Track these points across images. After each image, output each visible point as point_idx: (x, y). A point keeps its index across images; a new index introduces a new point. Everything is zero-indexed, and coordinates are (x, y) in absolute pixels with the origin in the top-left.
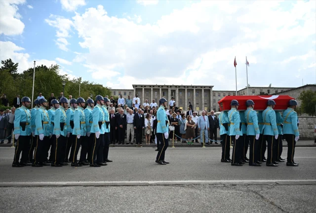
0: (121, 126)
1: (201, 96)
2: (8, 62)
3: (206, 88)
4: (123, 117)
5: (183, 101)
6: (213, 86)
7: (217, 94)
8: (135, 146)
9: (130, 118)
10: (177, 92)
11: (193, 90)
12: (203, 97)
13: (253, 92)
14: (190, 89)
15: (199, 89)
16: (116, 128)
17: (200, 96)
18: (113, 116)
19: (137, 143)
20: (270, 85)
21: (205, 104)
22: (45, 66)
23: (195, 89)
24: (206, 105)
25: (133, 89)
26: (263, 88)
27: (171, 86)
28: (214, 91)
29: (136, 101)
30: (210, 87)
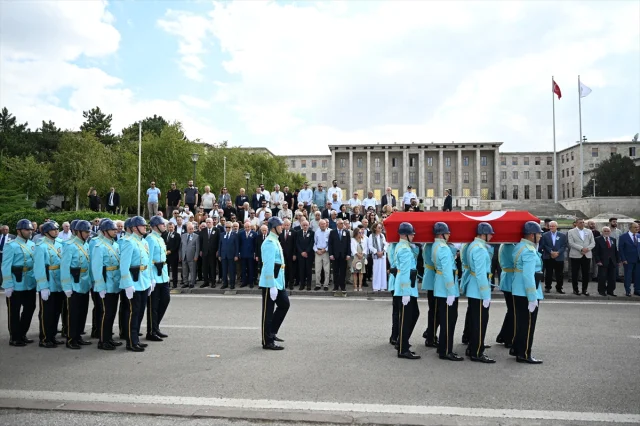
0: (304, 254)
1: (475, 166)
2: (94, 114)
3: (485, 148)
4: (308, 235)
5: (435, 177)
6: (500, 144)
7: (509, 161)
8: (332, 294)
9: (322, 239)
10: (422, 156)
11: (456, 152)
12: (478, 168)
13: (595, 154)
14: (450, 151)
15: (469, 151)
16: (294, 257)
17: (471, 165)
18: (288, 235)
19: (336, 288)
20: (636, 138)
21: (483, 181)
22: (160, 118)
23: (460, 150)
24: (485, 185)
25: (329, 153)
26: (617, 143)
27: (408, 147)
28: (502, 154)
29: (335, 197)
30: (494, 145)
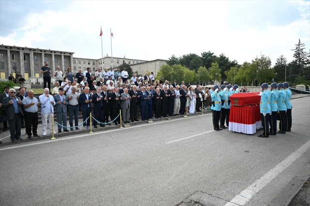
1: (61, 63)
3: (66, 54)
6: (73, 53)
7: (77, 61)
10: (32, 55)
14: (48, 54)
15: (58, 55)
20: (125, 57)
21: (65, 70)
23: (53, 54)
26: (119, 58)
27: (23, 49)
28: (74, 58)
30: (70, 53)
